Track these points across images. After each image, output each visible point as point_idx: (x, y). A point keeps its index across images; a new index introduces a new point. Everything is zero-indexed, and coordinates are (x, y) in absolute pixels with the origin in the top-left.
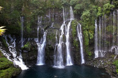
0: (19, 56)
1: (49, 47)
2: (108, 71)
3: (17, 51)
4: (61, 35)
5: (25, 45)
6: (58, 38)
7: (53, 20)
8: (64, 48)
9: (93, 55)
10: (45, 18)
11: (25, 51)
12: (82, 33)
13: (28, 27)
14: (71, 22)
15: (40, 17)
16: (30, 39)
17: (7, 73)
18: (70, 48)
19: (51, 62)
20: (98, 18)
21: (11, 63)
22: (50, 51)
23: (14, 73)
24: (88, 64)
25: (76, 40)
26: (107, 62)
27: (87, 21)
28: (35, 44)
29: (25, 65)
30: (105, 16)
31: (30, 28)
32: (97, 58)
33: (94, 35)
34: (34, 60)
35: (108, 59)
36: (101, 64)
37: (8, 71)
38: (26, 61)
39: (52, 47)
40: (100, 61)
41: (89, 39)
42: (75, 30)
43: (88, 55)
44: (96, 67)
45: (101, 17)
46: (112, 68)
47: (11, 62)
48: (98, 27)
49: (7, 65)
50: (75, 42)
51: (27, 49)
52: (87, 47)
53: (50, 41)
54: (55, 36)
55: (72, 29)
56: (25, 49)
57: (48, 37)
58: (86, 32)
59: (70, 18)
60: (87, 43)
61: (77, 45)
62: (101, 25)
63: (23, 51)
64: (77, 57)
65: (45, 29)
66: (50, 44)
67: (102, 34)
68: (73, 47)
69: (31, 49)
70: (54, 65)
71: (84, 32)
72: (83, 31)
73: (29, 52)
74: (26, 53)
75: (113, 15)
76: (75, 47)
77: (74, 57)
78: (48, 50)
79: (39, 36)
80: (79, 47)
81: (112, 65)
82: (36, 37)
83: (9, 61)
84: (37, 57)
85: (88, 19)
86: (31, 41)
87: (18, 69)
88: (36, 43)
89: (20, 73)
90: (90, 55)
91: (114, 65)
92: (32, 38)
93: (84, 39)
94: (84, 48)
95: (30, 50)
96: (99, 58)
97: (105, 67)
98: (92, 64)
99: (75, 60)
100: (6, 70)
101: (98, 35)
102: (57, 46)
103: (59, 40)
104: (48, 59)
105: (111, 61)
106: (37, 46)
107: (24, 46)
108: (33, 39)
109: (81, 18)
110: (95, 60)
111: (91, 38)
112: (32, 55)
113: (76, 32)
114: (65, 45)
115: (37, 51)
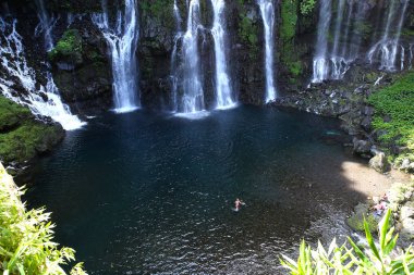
0: (44, 85)
1: (150, 48)
2: (349, 125)
3: (34, 68)
5: (62, 44)
6: (184, 10)
8: (206, 48)
9: (308, 72)
11: (62, 66)
16: (77, 19)
17: (18, 142)
18: (228, 47)
19: (162, 99)
21: (25, 110)
22: (156, 62)
23: (41, 142)
24: (287, 102)
25: (251, 16)
26: (349, 96)
28: (98, 37)
29: (73, 113)
32: (319, 85)
34: (101, 95)
35: (354, 87)
36: (328, 104)
37: (19, 138)
38: (74, 102)
39: (162, 47)
40: (327, 92)
41: (299, 12)
43: (291, 74)
44: (312, 113)
46: (363, 113)
47: (20, 106)
49: (8, 117)
50: (244, 26)
51: (68, 56)
52: (287, 45)
53: (153, 24)
56: (61, 56)
57: (144, 6)
60: (290, 31)
61: (253, 38)
63: (56, 66)
64: (251, 80)
66: (152, 35)
68: (239, 45)
69: (84, 57)
70: (171, 110)
73: (78, 67)
74: (68, 71)
76: (246, 45)
77: (242, 82)
78: (149, 59)
79: (110, 3)
80: (261, 43)
81: (365, 104)
82: (98, 9)
83: (11, 103)
84: (111, 86)
86: (78, 25)
87: (51, 129)
88: (99, 32)
89: (62, 139)
90: (296, 71)
91: (370, 105)
92: (82, 12)
94: (276, 49)
95: (80, 61)
96: (329, 82)
97: (341, 111)
98: (301, 103)
99: (243, 91)
100: (12, 134)
102: (180, 42)
103: (185, 18)
104: (149, 91)
105: (364, 91)
106: (106, 46)
107: (55, 44)
108: (88, 18)
110: (310, 90)
112: (90, 80)
114: (209, 36)
115: (107, 62)
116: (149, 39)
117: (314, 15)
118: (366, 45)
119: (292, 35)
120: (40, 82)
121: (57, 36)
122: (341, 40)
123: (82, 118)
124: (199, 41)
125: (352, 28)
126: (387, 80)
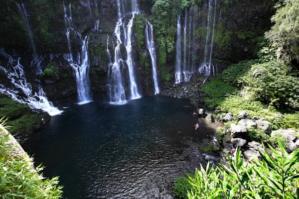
0: (37, 92)
1: (96, 71)
2: (194, 102)
3: (31, 83)
4: (116, 45)
5: (47, 70)
6: (112, 52)
7: (97, 14)
9: (173, 79)
10: (79, 7)
11: (48, 82)
12: (154, 40)
13: (43, 31)
14: (135, 20)
15: (67, 5)
16: (55, 57)
17: (21, 125)
18: (135, 69)
19: (104, 96)
20: (183, 11)
21: (25, 106)
22: (100, 78)
23: (36, 124)
24: (165, 93)
25: (145, 54)
26: (193, 89)
27: (164, 17)
28: (68, 66)
29: (55, 106)
30: (196, 8)
31: (49, 31)
32: (178, 84)
33: (174, 45)
34: (71, 96)
35: (194, 85)
36: (184, 93)
37: (22, 122)
38: (55, 100)
39: (102, 70)
40: (183, 88)
41: (167, 51)
42: (141, 36)
43: (165, 80)
44: (177, 98)
45: (188, 8)
46: (200, 96)
47: (23, 104)
48: (182, 30)
49: (15, 111)
50: (142, 59)
51: (51, 76)
52: (163, 67)
53: (97, 59)
54: (105, 48)
55: (136, 34)
56: (47, 76)
57: (92, 50)
58: (162, 40)
59: (131, 10)
61: (146, 64)
62: (188, 27)
63: (44, 82)
64: (147, 84)
65: (84, 34)
66: (97, 64)
68: (140, 68)
69: (60, 76)
70: (109, 101)
71: (158, 39)
72: (156, 37)
73: (57, 81)
74: (51, 84)
75: (208, 7)
76: (144, 67)
77: (143, 85)
78: (96, 76)
79: (73, 48)
80: (151, 67)
81: (200, 92)
82: (67, 52)
83: (17, 103)
85: (165, 13)
86: (57, 60)
88: (68, 63)
90: (168, 79)
91: (202, 92)
92: (58, 53)
93: (157, 52)
94: (158, 69)
96: (183, 83)
97: (190, 96)
98: (171, 93)
99: (144, 90)
100: (17, 121)
103: (113, 56)
104: (97, 92)
105: (199, 86)
106: (73, 71)
107: (43, 70)
108: (61, 56)
109: (153, 9)
110: (175, 87)
111: (169, 50)
112: (64, 88)
113: (144, 40)
116: (95, 66)
117: (174, 53)
118: (198, 65)
119: (165, 62)
120: (35, 90)
121: (44, 65)
122: (187, 64)
123: (60, 109)
126: (209, 80)
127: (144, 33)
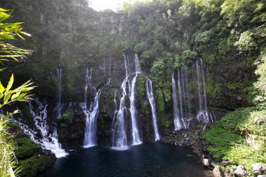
1: (103, 117)
2: (197, 151)
3: (49, 125)
4: (122, 96)
5: (64, 115)
6: (118, 101)
7: (110, 73)
8: (127, 117)
9: (173, 126)
10: (98, 70)
11: (62, 125)
12: (154, 92)
13: (69, 86)
14: (137, 77)
15: (89, 69)
16: (73, 105)
19: (107, 141)
20: (176, 71)
21: (38, 147)
22: (105, 123)
23: (41, 165)
24: (165, 140)
25: (145, 103)
26: (193, 136)
27: (161, 75)
28: (81, 112)
29: (63, 148)
30: (186, 68)
31: (74, 86)
32: (177, 131)
33: (171, 95)
34: (78, 139)
35: (194, 132)
36: (185, 140)
37: (30, 163)
38: (64, 142)
39: (109, 117)
40: (183, 135)
41: (165, 101)
42: (143, 89)
43: (165, 127)
44: (178, 145)
45: (180, 68)
46: (202, 144)
48: (176, 83)
49: (29, 151)
50: (143, 107)
51: (66, 120)
52: (162, 115)
53: (105, 107)
54: (112, 98)
55: (138, 88)
56: (63, 120)
57: (102, 100)
58: (160, 92)
59: (135, 71)
60: (162, 108)
61: (147, 112)
62: (181, 81)
63: (60, 125)
64: (148, 130)
65: (97, 89)
66: (105, 111)
67: (182, 93)
68: (141, 115)
69: (74, 120)
70: (111, 146)
71: (157, 91)
72: (155, 89)
73: (71, 125)
75: (196, 67)
76: (145, 115)
77: (144, 131)
78: (103, 122)
79: (88, 99)
80: (151, 114)
81: (201, 139)
82: (83, 101)
83: (33, 143)
84: (84, 135)
85: (161, 72)
86: (74, 107)
87: (49, 157)
88: (82, 110)
89: (54, 163)
90: (167, 126)
91: (204, 140)
92: (76, 102)
93: (156, 101)
94: (157, 116)
96: (182, 130)
97: (192, 143)
98: (172, 140)
99: (144, 135)
101: (178, 95)
102: (116, 114)
103: (119, 105)
104: (101, 136)
105: (199, 133)
106: (84, 116)
107: (62, 115)
108: (78, 104)
109: (152, 70)
110: (175, 134)
111: (167, 100)
112: (74, 131)
113: (145, 92)
114: (129, 112)
115: (83, 123)
116: (103, 113)
117: (171, 102)
119: (163, 110)
120: (50, 132)
121: (63, 111)
123: (66, 151)
124: (125, 114)
125: (187, 107)
126: (208, 128)
127: (145, 87)
